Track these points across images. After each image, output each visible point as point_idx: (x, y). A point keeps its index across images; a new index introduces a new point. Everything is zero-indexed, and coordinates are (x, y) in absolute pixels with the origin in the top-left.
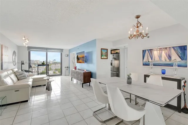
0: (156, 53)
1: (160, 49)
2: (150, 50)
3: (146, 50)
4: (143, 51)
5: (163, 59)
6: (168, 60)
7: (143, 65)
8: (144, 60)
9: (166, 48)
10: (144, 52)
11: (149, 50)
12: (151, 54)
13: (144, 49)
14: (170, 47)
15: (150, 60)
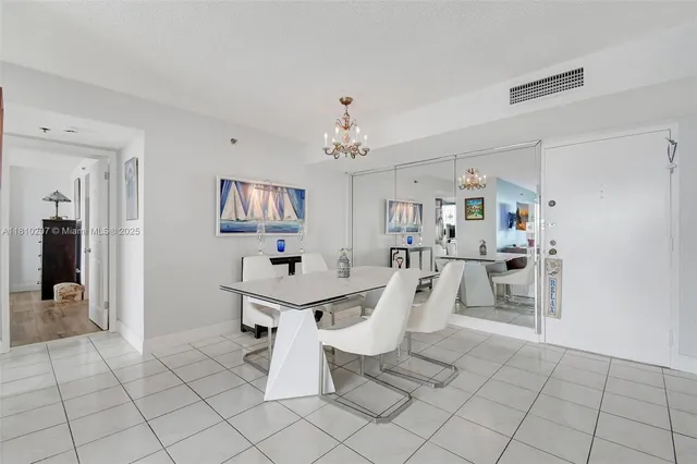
0: (255, 195)
1: (266, 186)
2: (243, 184)
3: (230, 181)
4: (222, 181)
5: (270, 215)
6: (278, 218)
7: (222, 231)
8: (228, 213)
9: (276, 188)
10: (224, 185)
11: (238, 184)
12: (243, 197)
13: (223, 178)
14: (282, 188)
15: (242, 216)
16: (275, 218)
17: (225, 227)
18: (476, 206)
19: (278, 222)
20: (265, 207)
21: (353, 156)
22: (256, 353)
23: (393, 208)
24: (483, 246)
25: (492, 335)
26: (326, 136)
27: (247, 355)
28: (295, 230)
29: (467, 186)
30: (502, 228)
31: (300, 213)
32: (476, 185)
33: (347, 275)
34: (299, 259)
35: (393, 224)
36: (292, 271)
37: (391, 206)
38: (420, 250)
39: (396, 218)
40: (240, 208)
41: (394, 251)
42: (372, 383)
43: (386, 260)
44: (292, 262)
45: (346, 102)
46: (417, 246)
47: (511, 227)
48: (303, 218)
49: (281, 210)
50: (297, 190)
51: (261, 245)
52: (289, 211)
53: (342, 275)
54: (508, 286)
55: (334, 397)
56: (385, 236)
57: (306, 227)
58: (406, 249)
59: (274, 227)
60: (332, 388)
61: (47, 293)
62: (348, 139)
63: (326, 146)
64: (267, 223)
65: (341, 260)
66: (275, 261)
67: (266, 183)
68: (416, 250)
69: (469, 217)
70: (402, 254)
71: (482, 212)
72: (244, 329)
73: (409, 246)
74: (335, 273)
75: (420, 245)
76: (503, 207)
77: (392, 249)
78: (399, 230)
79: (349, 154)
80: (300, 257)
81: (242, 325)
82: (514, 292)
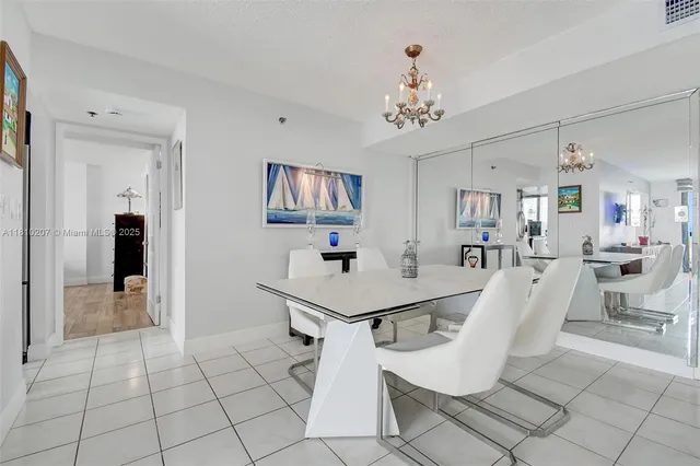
0: (305, 181)
1: (317, 171)
2: (292, 168)
3: (279, 165)
4: (269, 165)
5: (322, 204)
6: (332, 208)
7: (269, 222)
8: (276, 200)
9: (329, 173)
10: (272, 168)
11: (287, 168)
12: (292, 183)
13: (271, 161)
14: (336, 173)
15: (291, 205)
16: (327, 208)
17: (273, 218)
18: (570, 196)
19: (331, 213)
20: (316, 196)
21: (422, 123)
22: (303, 364)
23: (465, 198)
24: (588, 243)
25: (616, 364)
26: (387, 98)
27: (293, 367)
28: (350, 222)
29: (565, 168)
30: (606, 222)
31: (356, 202)
32: (579, 166)
33: (414, 274)
34: (353, 255)
35: (465, 216)
36: (346, 268)
37: (462, 197)
38: (499, 248)
39: (468, 210)
40: (289, 197)
41: (466, 249)
42: (450, 425)
43: (457, 258)
44: (346, 259)
45: (413, 53)
46: (494, 243)
47: (618, 221)
48: (360, 208)
49: (335, 199)
50: (353, 177)
51: (310, 238)
52: (343, 199)
53: (408, 274)
54: (622, 295)
55: (397, 443)
56: (454, 231)
57: (362, 218)
58: (482, 247)
59: (326, 218)
60: (395, 430)
61: (119, 286)
62: (415, 100)
63: (387, 110)
64: (319, 213)
65: (405, 255)
66: (327, 257)
67: (318, 168)
68: (494, 248)
69: (563, 209)
70: (477, 252)
71: (579, 203)
72: (293, 333)
73: (484, 243)
74: (398, 272)
75: (500, 242)
76: (608, 196)
77: (463, 246)
78: (471, 224)
79: (416, 121)
80: (355, 253)
81: (291, 328)
82: (630, 302)
